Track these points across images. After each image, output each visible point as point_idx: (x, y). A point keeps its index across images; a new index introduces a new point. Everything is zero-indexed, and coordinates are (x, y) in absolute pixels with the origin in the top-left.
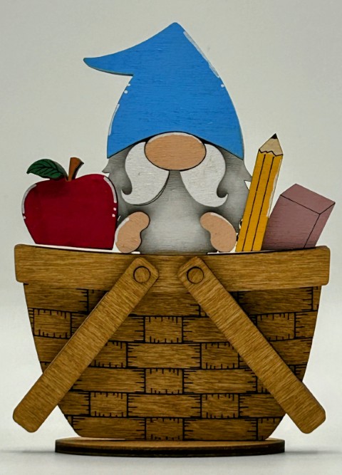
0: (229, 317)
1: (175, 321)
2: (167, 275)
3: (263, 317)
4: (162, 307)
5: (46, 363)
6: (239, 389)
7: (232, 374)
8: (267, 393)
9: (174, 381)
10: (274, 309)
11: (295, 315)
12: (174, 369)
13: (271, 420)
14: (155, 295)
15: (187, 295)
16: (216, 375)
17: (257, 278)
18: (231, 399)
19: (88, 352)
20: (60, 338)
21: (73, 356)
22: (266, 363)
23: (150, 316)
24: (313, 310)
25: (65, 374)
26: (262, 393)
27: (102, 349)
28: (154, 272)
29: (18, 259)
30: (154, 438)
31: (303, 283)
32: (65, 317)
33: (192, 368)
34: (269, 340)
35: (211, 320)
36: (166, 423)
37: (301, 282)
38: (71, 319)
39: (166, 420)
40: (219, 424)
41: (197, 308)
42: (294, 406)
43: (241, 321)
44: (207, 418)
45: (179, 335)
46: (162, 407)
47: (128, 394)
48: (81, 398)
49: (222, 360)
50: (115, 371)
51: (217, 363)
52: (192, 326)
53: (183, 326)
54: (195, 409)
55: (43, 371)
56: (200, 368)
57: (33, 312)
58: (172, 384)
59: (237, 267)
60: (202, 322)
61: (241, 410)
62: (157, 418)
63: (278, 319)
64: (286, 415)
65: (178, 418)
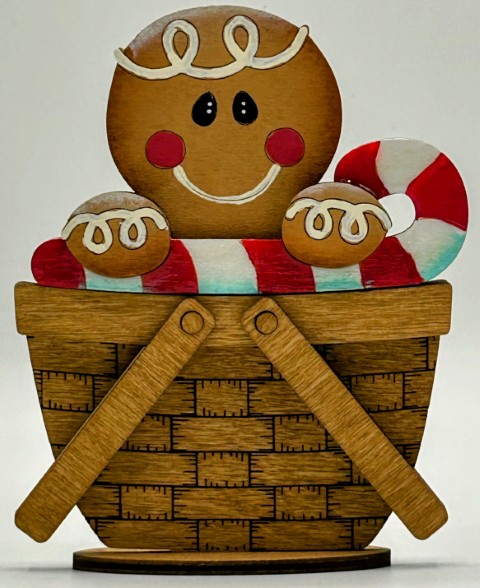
0: (313, 380)
1: (237, 385)
2: (227, 322)
3: (360, 379)
4: (219, 368)
5: (59, 446)
6: (327, 479)
7: (318, 458)
8: (366, 484)
9: (238, 469)
10: (374, 368)
11: (404, 376)
12: (237, 453)
13: (372, 522)
14: (210, 350)
15: (254, 349)
16: (296, 460)
17: (351, 326)
18: (316, 493)
19: (118, 430)
20: (79, 411)
21: (97, 436)
22: (365, 444)
23: (203, 380)
24: (429, 369)
25: (87, 461)
26: (359, 484)
27: (138, 426)
28: (209, 319)
29: (19, 302)
30: (210, 549)
31: (414, 331)
32: (86, 382)
33: (261, 451)
34: (368, 411)
35: (289, 385)
36: (228, 527)
37: (412, 331)
38: (94, 384)
39: (226, 523)
40: (299, 527)
41: (268, 367)
42: (403, 503)
43: (329, 386)
44: (283, 520)
45: (243, 404)
46: (221, 505)
47: (173, 487)
48: (110, 495)
49: (303, 440)
50: (155, 456)
51: (296, 444)
52: (261, 392)
53: (249, 392)
54: (265, 508)
55: (56, 458)
56: (273, 451)
57: (41, 376)
58: (236, 473)
59: (324, 311)
60: (276, 387)
61: (331, 508)
62: (214, 520)
63: (380, 382)
64: (393, 515)
65: (243, 520)
